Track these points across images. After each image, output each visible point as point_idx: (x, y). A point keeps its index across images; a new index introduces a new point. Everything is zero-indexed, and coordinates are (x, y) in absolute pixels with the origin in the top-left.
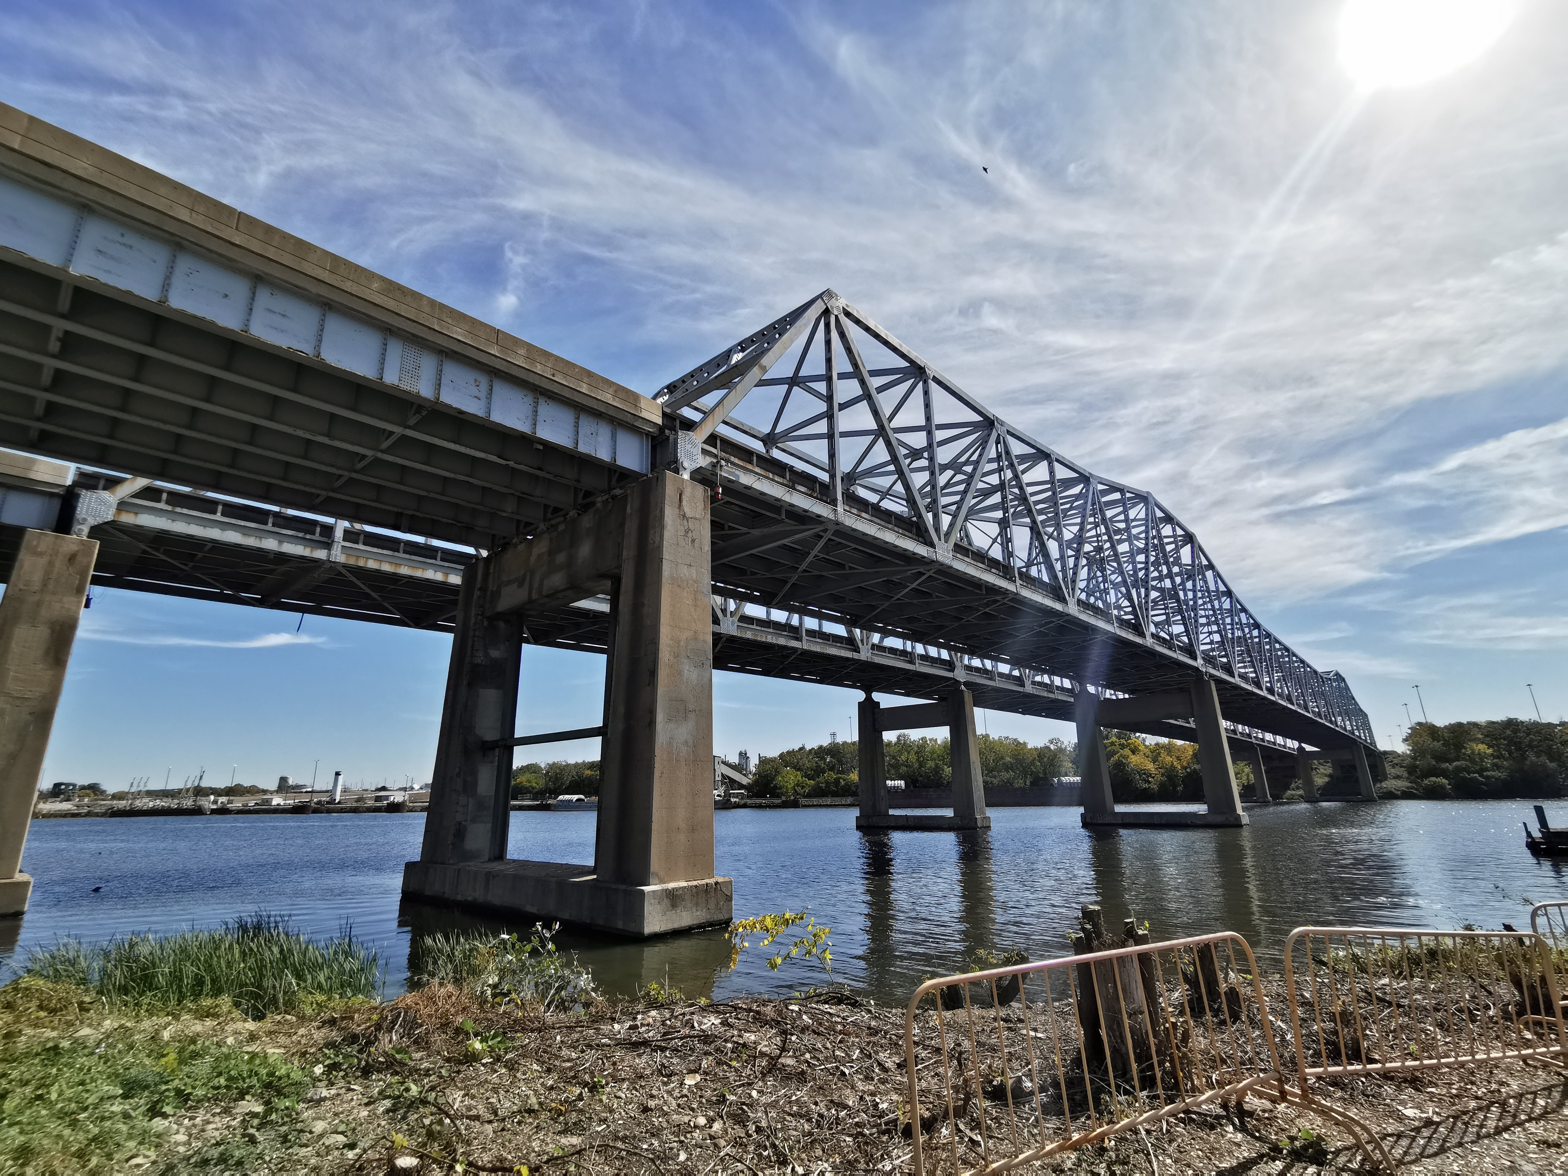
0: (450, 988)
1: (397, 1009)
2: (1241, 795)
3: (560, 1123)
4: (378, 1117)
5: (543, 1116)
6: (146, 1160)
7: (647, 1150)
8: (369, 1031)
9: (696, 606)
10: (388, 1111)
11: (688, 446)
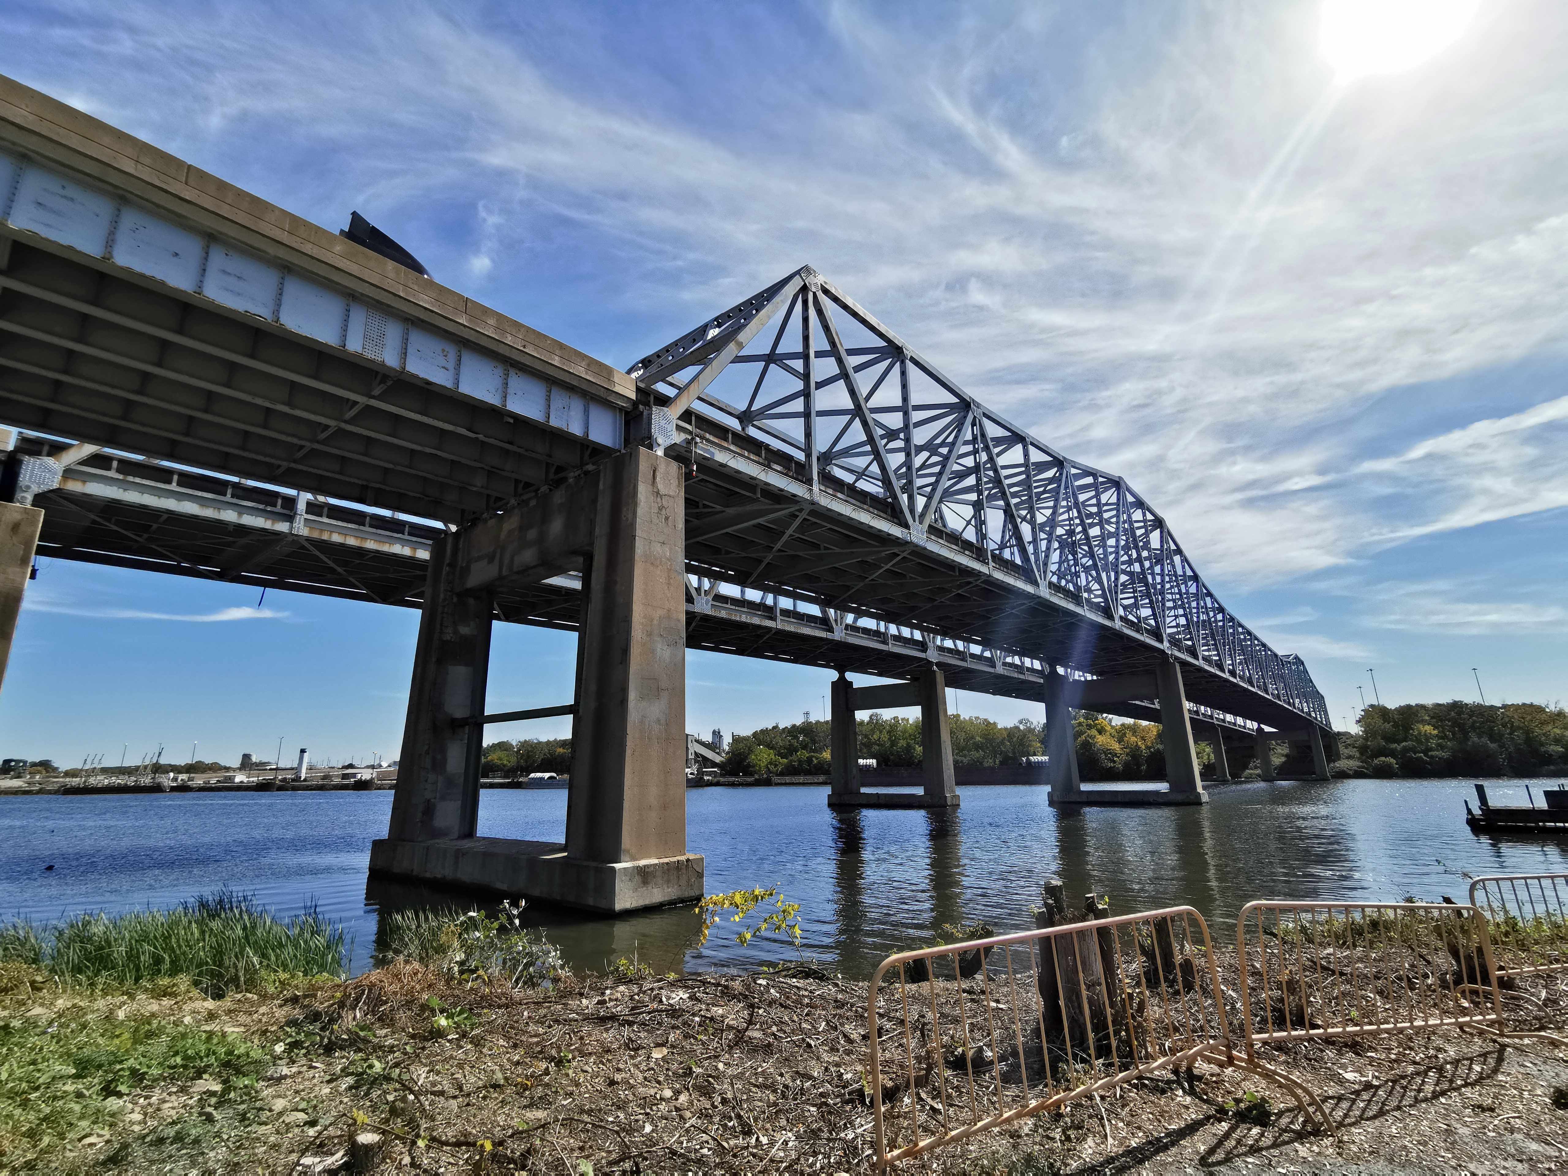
0: (416, 965)
1: (361, 986)
2: (1201, 774)
3: (526, 1098)
4: (340, 1094)
5: (508, 1091)
6: (101, 1139)
7: (612, 1122)
8: (332, 1009)
9: (669, 584)
10: (350, 1088)
11: (663, 423)
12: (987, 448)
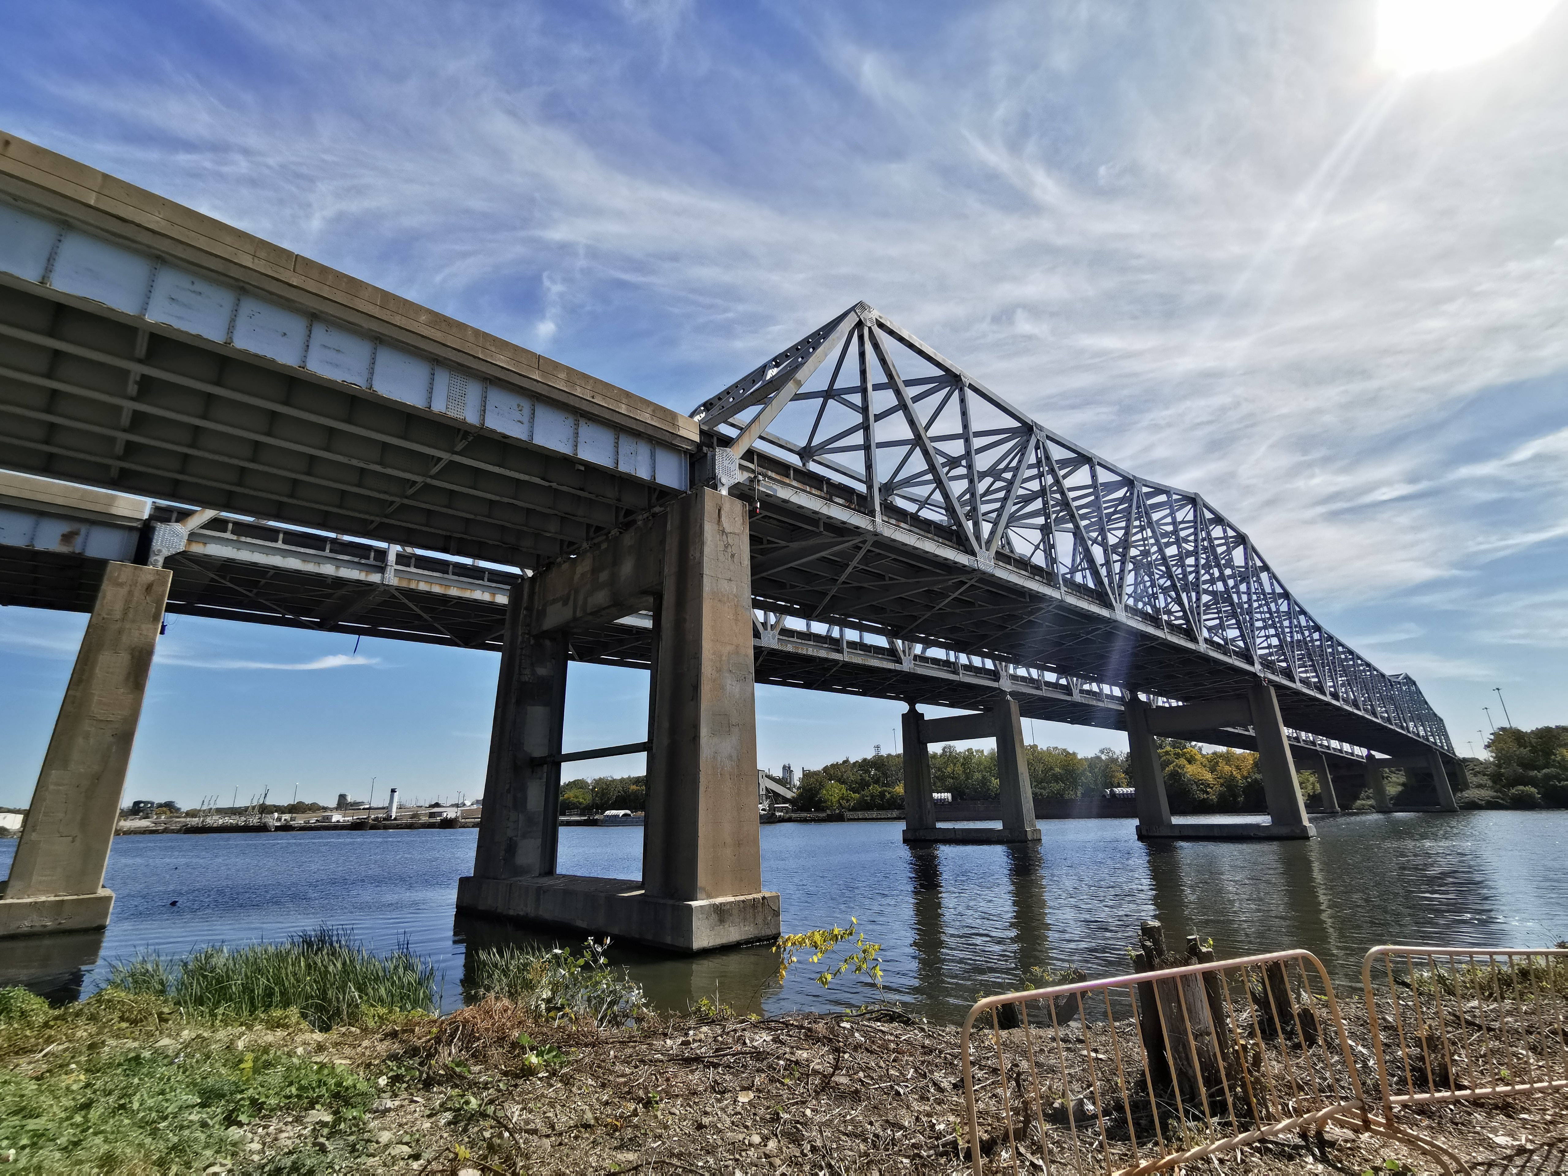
0: (506, 1002)
1: (455, 1022)
2: (1307, 806)
3: (616, 1139)
4: (440, 1129)
5: (599, 1132)
6: (223, 1169)
7: (702, 1167)
8: (429, 1044)
9: (736, 620)
10: (449, 1123)
11: (726, 463)
12: (1052, 471)
